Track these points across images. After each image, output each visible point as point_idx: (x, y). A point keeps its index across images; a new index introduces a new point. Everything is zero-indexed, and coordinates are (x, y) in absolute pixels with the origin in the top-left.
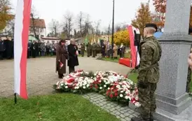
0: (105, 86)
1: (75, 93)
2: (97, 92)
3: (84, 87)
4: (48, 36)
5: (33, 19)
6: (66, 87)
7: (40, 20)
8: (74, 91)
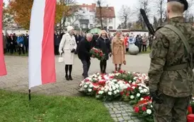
0: (138, 95)
1: (98, 99)
2: (127, 102)
3: (110, 93)
4: (119, 27)
5: (100, 8)
6: (90, 90)
7: (110, 8)
8: (98, 96)
